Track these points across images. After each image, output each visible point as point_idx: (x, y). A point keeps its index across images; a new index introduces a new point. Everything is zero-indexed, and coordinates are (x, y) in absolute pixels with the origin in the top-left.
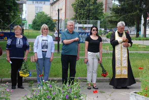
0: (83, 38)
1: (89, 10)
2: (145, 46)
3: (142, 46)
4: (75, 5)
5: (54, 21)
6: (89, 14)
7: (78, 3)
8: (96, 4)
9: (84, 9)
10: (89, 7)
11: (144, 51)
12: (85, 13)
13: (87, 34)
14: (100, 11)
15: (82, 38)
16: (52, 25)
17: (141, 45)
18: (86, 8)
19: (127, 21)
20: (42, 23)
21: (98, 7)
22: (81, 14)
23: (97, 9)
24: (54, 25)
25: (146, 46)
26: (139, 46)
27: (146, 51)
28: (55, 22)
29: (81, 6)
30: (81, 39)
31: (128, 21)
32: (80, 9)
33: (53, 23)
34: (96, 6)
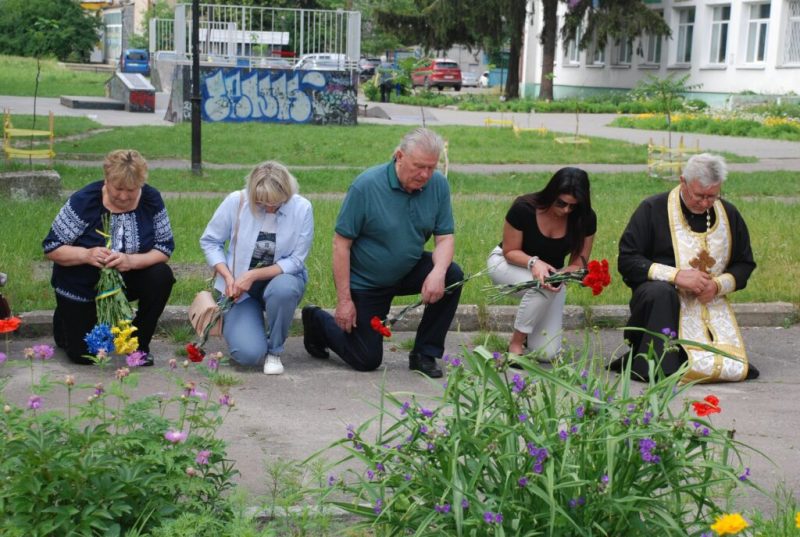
0: (279, 97)
2: (587, 141)
3: (570, 140)
5: (91, 10)
11: (596, 163)
13: (296, 79)
15: (276, 99)
16: (82, 31)
17: (567, 135)
19: (468, 19)
20: (29, 15)
24: (93, 32)
25: (590, 138)
26: (560, 140)
27: (603, 162)
28: (94, 14)
30: (271, 101)
31: (474, 20)
33: (86, 21)
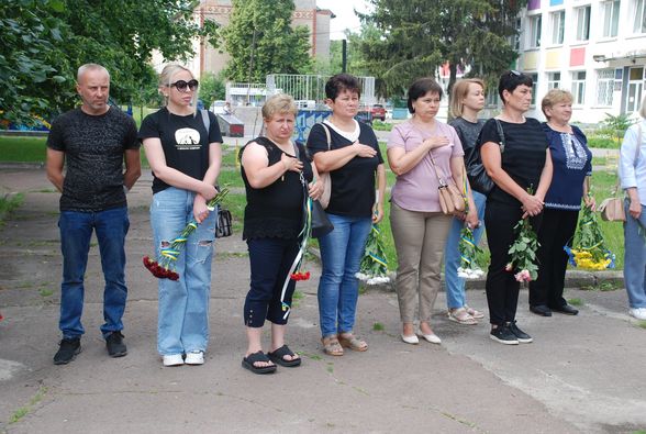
1: (272, 49)
4: (229, 35)
6: (271, 60)
7: (240, 26)
8: (291, 31)
9: (256, 46)
10: (271, 39)
12: (260, 55)
14: (301, 52)
18: (262, 42)
21: (295, 40)
22: (248, 58)
23: (292, 44)
29: (248, 35)
32: (246, 46)
34: (290, 36)
